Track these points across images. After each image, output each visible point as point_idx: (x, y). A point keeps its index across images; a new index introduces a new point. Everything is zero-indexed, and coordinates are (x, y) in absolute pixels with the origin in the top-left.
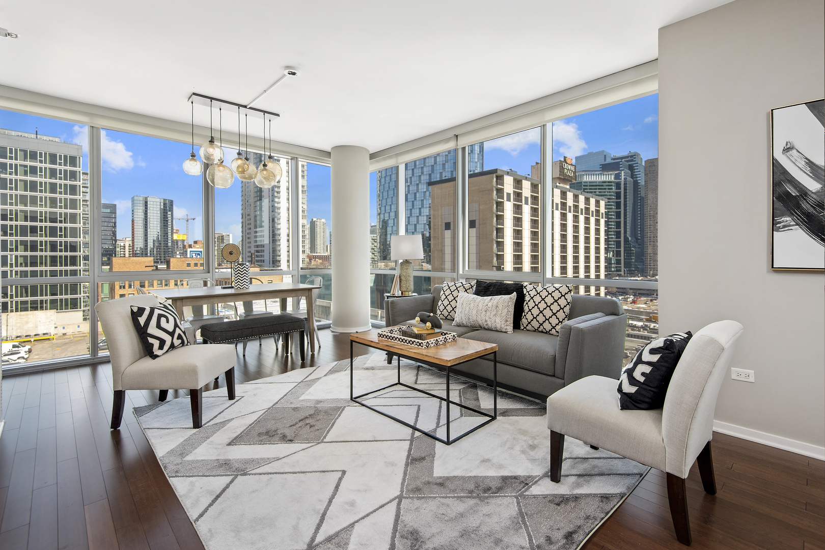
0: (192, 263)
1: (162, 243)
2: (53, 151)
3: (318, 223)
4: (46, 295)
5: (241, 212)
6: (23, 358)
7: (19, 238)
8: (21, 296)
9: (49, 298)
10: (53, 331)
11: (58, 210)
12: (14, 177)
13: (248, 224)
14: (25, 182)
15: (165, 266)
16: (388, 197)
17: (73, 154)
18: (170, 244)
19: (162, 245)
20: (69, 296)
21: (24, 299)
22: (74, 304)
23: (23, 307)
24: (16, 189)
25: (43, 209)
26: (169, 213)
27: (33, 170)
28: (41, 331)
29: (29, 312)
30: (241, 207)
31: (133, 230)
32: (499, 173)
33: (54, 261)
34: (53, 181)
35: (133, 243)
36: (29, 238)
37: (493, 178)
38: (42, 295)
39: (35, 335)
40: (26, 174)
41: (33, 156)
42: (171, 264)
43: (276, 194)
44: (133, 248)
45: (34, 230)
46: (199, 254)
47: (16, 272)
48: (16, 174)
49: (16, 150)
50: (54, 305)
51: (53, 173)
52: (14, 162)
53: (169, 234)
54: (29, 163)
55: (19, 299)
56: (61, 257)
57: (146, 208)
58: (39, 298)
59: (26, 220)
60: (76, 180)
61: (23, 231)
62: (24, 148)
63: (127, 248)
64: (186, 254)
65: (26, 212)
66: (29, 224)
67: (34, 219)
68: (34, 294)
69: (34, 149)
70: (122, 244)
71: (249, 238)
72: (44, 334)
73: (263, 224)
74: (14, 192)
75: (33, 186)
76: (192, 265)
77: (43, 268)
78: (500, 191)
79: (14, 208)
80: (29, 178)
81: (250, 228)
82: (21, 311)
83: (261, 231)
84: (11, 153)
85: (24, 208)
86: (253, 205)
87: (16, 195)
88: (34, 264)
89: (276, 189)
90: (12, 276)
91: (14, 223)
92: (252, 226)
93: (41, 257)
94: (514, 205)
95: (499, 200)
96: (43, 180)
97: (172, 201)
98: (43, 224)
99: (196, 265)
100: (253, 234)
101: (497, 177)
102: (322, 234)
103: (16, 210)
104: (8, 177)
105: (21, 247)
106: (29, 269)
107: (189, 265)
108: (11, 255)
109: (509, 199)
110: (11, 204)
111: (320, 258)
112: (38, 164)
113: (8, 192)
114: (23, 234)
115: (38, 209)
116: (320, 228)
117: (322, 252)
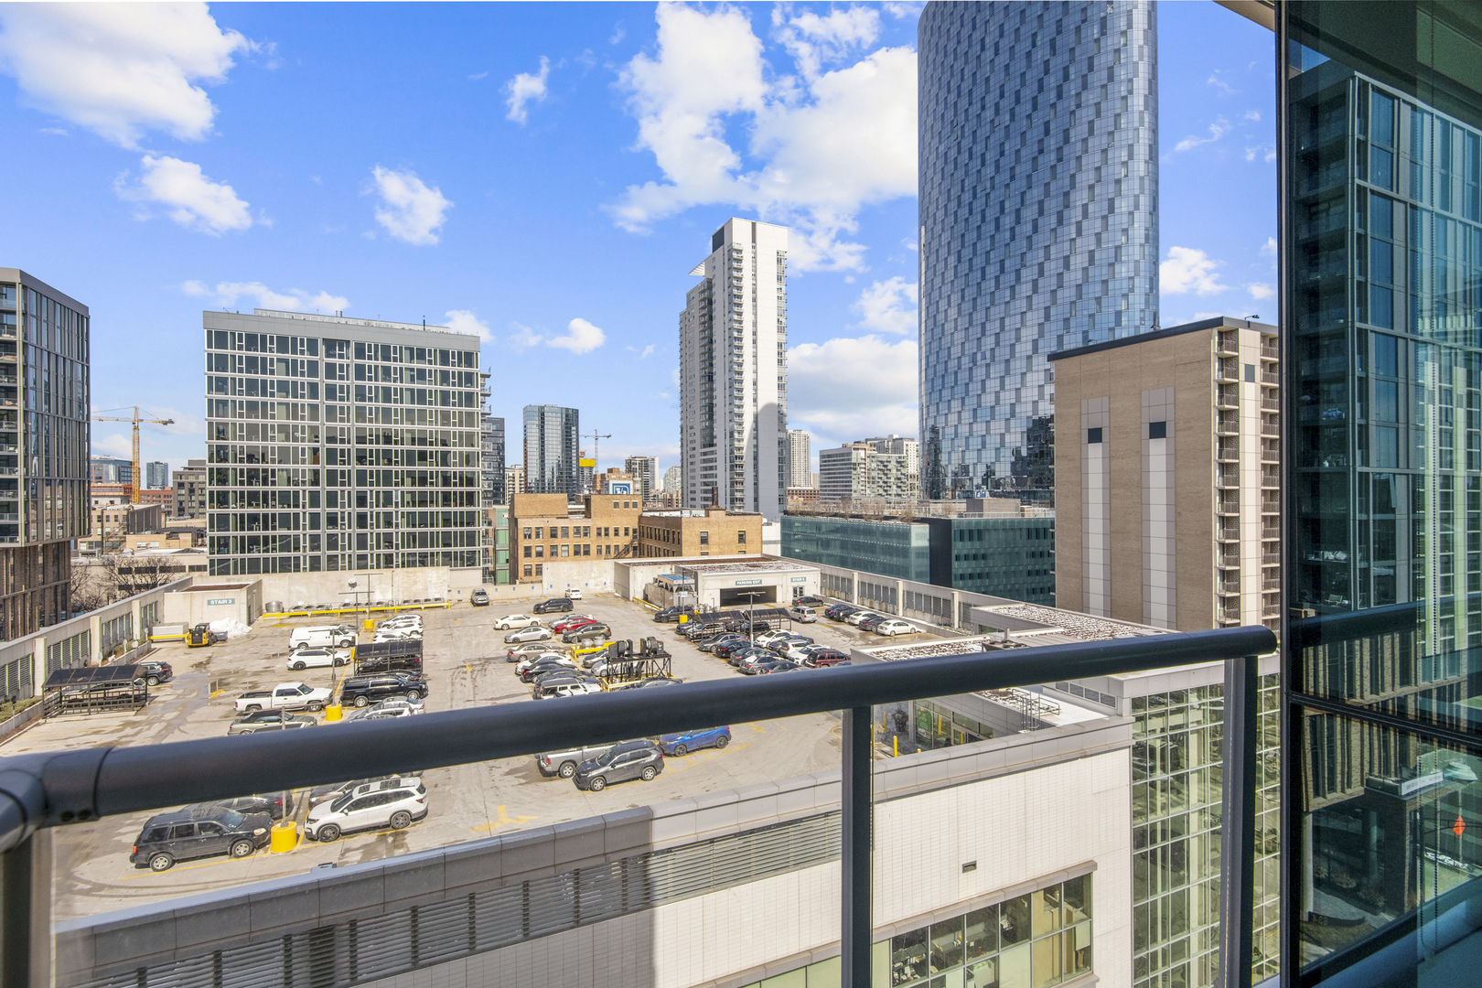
0: (622, 502)
1: (564, 472)
2: (444, 347)
3: (796, 438)
4: (438, 546)
5: (679, 423)
6: (417, 632)
7: (406, 468)
8: (409, 547)
9: (441, 549)
10: (446, 596)
11: (451, 429)
12: (398, 385)
13: (691, 442)
14: (412, 391)
15: (583, 506)
16: (943, 387)
17: (469, 349)
18: (574, 474)
19: (564, 475)
20: (466, 549)
21: (412, 550)
22: (470, 561)
23: (410, 562)
24: (402, 402)
25: (434, 428)
26: (574, 428)
27: (421, 375)
28: (433, 594)
29: (418, 569)
30: (679, 416)
31: (526, 453)
32: (1226, 326)
33: (447, 499)
34: (445, 388)
35: (526, 472)
36: (417, 468)
37: (1210, 337)
38: (432, 546)
39: (426, 600)
40: (412, 380)
41: (421, 354)
42: (593, 504)
43: (736, 393)
44: (526, 480)
45: (423, 456)
46: (625, 489)
47: (403, 513)
48: (402, 382)
49: (401, 348)
50: (449, 559)
51: (445, 377)
52: (398, 365)
53: (574, 458)
54: (416, 365)
55: (406, 550)
56: (455, 493)
57: (543, 419)
58: (429, 550)
59: (413, 443)
60: (472, 386)
61: (410, 458)
62: (410, 344)
63: (517, 479)
64: (608, 489)
65: (412, 432)
66: (417, 448)
67: (423, 441)
68: (423, 544)
69: (421, 345)
70: (511, 474)
71: (692, 463)
72: (436, 600)
73: (715, 441)
74: (399, 406)
75: (421, 396)
76: (621, 505)
77: (434, 509)
78: (1227, 363)
79: (399, 426)
80: (416, 386)
81: (694, 449)
82: (408, 566)
83: (712, 453)
84: (395, 353)
85: (410, 427)
86: (698, 412)
87: (402, 410)
88: (423, 503)
89: (737, 386)
90: (397, 519)
91: (399, 447)
92: (697, 445)
93: (432, 493)
94: (1264, 389)
95: (1226, 379)
96: (433, 387)
97: (576, 412)
98: (434, 448)
99: (626, 505)
100: (699, 458)
101: (1221, 334)
102: (803, 454)
103: (402, 430)
104: (391, 384)
105: (408, 480)
106: (417, 509)
107: (616, 505)
108: (397, 491)
109: (1250, 377)
110: (396, 422)
111: (800, 493)
112: (426, 366)
113: (392, 405)
114: (411, 462)
115: (428, 427)
116: (799, 445)
117: (803, 484)
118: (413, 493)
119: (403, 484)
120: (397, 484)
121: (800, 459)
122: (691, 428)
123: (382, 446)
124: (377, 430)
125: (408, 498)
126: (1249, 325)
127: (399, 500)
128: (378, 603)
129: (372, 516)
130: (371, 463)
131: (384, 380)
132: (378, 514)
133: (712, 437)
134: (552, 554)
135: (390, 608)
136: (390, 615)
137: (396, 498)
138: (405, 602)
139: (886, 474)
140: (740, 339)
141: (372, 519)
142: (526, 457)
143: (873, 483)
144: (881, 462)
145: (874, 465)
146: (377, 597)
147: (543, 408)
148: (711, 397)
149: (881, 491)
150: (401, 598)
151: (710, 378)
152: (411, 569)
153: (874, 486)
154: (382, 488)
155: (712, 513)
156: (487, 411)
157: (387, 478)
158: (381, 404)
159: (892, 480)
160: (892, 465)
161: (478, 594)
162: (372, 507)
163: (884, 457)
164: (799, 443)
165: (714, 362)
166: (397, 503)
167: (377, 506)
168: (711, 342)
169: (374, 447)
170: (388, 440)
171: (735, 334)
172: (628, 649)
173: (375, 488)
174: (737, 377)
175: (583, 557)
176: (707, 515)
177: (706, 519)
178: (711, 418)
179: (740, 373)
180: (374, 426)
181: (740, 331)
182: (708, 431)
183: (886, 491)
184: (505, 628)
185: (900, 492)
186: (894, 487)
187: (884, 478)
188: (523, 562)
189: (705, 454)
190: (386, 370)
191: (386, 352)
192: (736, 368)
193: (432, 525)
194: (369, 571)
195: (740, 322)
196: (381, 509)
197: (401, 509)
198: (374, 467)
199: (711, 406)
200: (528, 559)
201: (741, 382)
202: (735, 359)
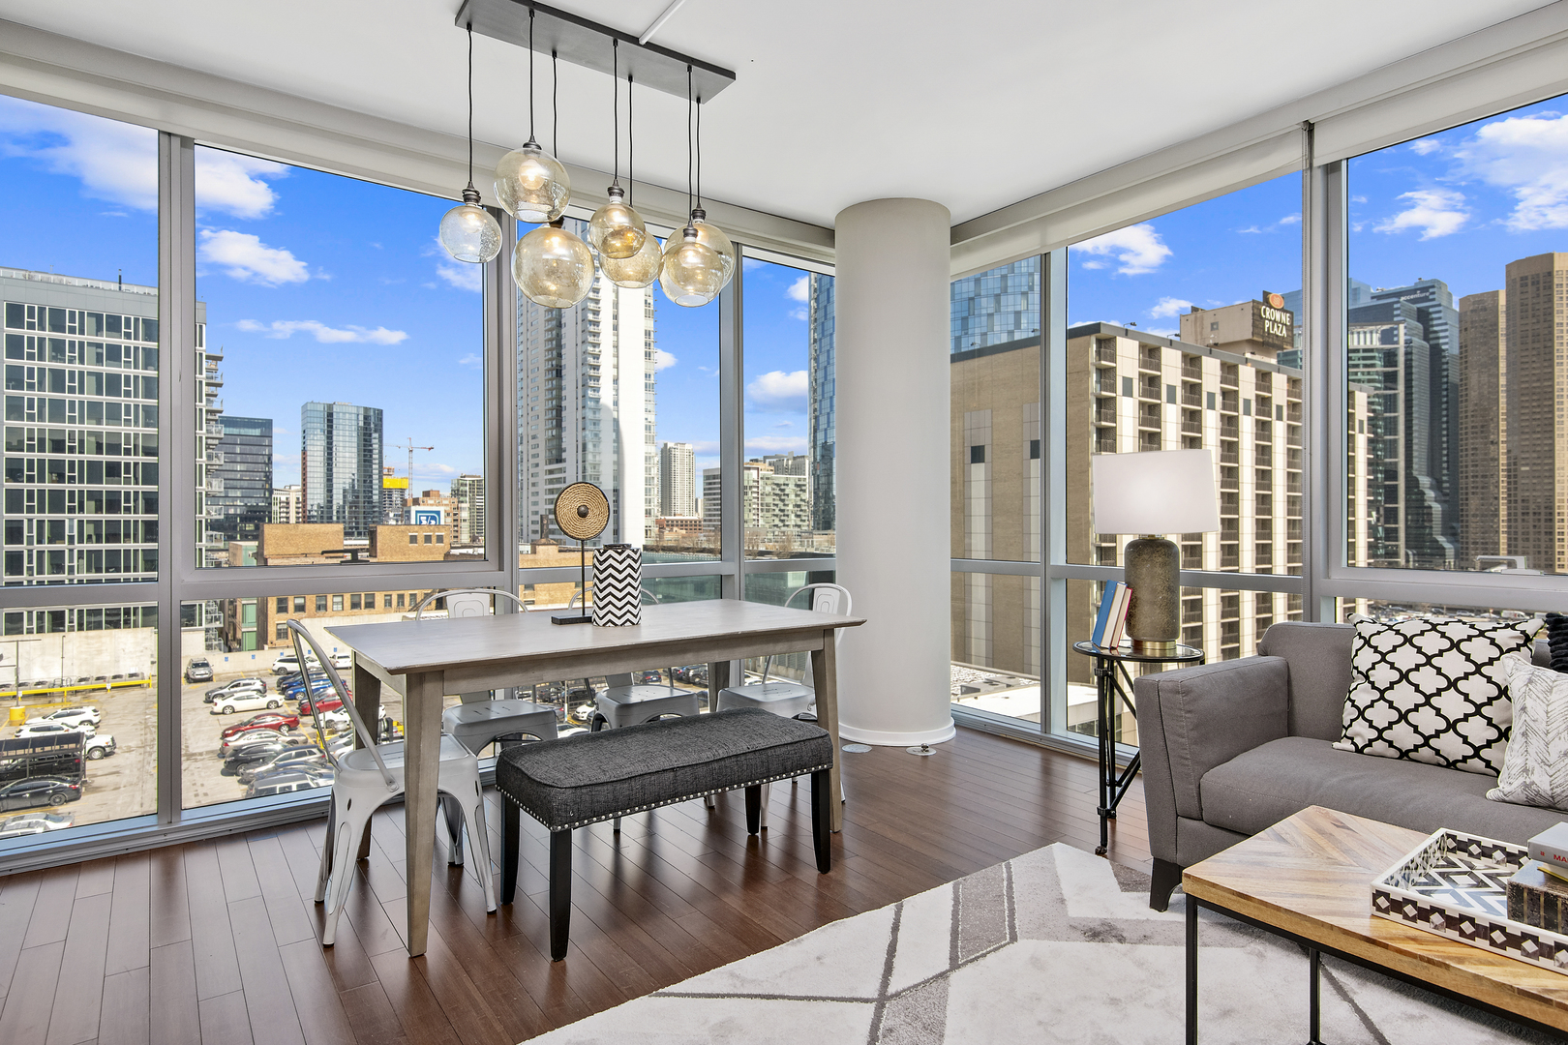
0: (421, 535)
1: (361, 495)
3: (678, 453)
6: (90, 722)
7: (86, 487)
10: (147, 670)
12: (77, 367)
14: (98, 376)
15: (367, 542)
18: (376, 498)
19: (361, 500)
23: (93, 622)
24: (82, 391)
25: (132, 429)
26: (376, 435)
27: (114, 354)
28: (125, 670)
29: (104, 633)
31: (304, 469)
32: (1104, 333)
33: (151, 531)
34: (150, 373)
35: (304, 496)
36: (105, 487)
37: (1089, 345)
39: (115, 677)
40: (99, 360)
41: (114, 324)
42: (379, 538)
43: (590, 394)
44: (304, 506)
45: (113, 470)
46: (433, 518)
48: (82, 361)
49: (82, 314)
52: (77, 337)
53: (376, 477)
54: (105, 339)
59: (99, 450)
61: (94, 472)
62: (96, 309)
63: (293, 505)
64: (409, 518)
65: (99, 435)
66: (104, 458)
67: (114, 449)
69: (115, 311)
70: (283, 499)
71: (534, 485)
72: (131, 675)
73: (564, 455)
74: (77, 397)
75: (113, 384)
76: (421, 539)
77: (131, 545)
78: (1106, 374)
79: (77, 427)
80: (105, 369)
81: (537, 465)
82: (89, 629)
83: (560, 470)
84: (72, 320)
85: (94, 427)
86: (542, 417)
87: (81, 403)
88: (113, 537)
89: (591, 383)
90: (71, 560)
91: (76, 457)
92: (541, 460)
93: (127, 522)
94: (1142, 404)
95: (1104, 393)
96: (132, 372)
97: (381, 412)
98: (132, 459)
99: (428, 539)
100: (544, 477)
101: (1099, 342)
102: (686, 475)
103: (81, 433)
104: (66, 366)
105: (88, 504)
106: (104, 546)
107: (413, 539)
108: (71, 520)
109: (1128, 392)
110: (72, 420)
111: (683, 524)
112: (122, 342)
113: (67, 396)
114: (94, 478)
115: (123, 429)
116: (682, 464)
117: (686, 512)
118: (97, 524)
119: (81, 510)
120: (71, 510)
121: (682, 480)
122: (534, 437)
123: (48, 455)
124: (41, 431)
125: (88, 530)
126: (1126, 333)
127: (76, 533)
128: (38, 684)
129: (30, 556)
130: (31, 479)
131: (54, 359)
132: (40, 553)
133: (561, 450)
134: (319, 608)
135: (57, 690)
136: (58, 700)
137: (71, 528)
138: (81, 680)
139: (783, 500)
140: (596, 324)
141: (30, 561)
142: (304, 474)
143: (768, 511)
144: (777, 485)
145: (768, 489)
146: (37, 675)
147: (330, 406)
148: (560, 398)
149: (777, 522)
150: (76, 675)
151: (558, 372)
152: (93, 633)
153: (769, 514)
154: (47, 516)
155: (540, 548)
156: (215, 407)
157: (56, 501)
158: (49, 394)
159: (791, 507)
160: (790, 489)
161: (197, 665)
162: (30, 542)
163: (781, 478)
164: (682, 460)
165: (563, 352)
166: (71, 538)
167: (40, 542)
168: (560, 325)
169: (36, 455)
170: (58, 446)
171: (591, 317)
172: (387, 730)
173: (36, 516)
174: (592, 372)
175: (364, 611)
176: (534, 552)
177: (531, 557)
178: (559, 425)
179: (596, 368)
180: (36, 425)
181: (596, 313)
182: (554, 442)
183: (783, 521)
184: (228, 711)
185: (799, 523)
186: (793, 516)
187: (781, 504)
188: (275, 620)
189: (551, 472)
190: (58, 347)
191: (57, 319)
192: (591, 360)
193: (127, 569)
194: (25, 636)
195: (597, 301)
196: (46, 547)
197: (77, 546)
198: (36, 486)
199: (559, 409)
200: (283, 615)
201: (597, 379)
202: (590, 349)
